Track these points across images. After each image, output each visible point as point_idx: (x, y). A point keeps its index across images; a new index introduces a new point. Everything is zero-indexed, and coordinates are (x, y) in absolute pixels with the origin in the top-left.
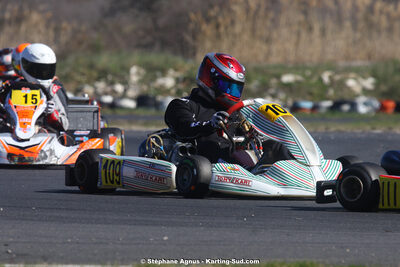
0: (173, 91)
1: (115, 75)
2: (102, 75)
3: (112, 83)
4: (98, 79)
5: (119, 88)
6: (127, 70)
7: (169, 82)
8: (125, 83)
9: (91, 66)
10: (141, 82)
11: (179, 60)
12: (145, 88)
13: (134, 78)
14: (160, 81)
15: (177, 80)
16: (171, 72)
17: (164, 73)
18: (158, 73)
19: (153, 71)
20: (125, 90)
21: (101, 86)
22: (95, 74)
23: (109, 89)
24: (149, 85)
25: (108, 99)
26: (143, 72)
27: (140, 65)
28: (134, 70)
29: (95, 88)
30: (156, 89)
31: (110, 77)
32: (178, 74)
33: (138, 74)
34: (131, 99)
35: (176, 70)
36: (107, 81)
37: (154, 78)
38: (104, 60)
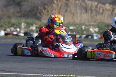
0: (35, 31)
1: (17, 25)
2: (13, 25)
3: (16, 28)
4: (11, 27)
5: (18, 30)
6: (21, 24)
7: (34, 28)
8: (20, 28)
9: (9, 23)
10: (25, 28)
11: (37, 21)
12: (26, 30)
13: (23, 27)
14: (31, 28)
15: (36, 28)
16: (34, 25)
17: (32, 25)
18: (31, 25)
19: (29, 25)
20: (20, 30)
21: (12, 29)
22: (10, 25)
23: (15, 30)
24: (28, 29)
25: (15, 33)
26: (25, 25)
27: (25, 23)
28: (23, 24)
29: (11, 29)
30: (30, 30)
31: (15, 26)
32: (37, 26)
33: (24, 25)
34: (22, 33)
35: (36, 24)
36: (14, 27)
37: (29, 27)
38: (13, 21)
